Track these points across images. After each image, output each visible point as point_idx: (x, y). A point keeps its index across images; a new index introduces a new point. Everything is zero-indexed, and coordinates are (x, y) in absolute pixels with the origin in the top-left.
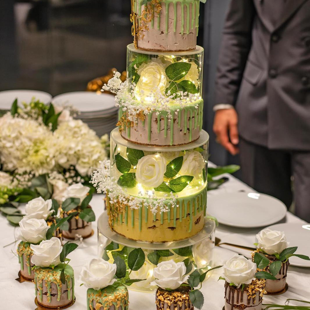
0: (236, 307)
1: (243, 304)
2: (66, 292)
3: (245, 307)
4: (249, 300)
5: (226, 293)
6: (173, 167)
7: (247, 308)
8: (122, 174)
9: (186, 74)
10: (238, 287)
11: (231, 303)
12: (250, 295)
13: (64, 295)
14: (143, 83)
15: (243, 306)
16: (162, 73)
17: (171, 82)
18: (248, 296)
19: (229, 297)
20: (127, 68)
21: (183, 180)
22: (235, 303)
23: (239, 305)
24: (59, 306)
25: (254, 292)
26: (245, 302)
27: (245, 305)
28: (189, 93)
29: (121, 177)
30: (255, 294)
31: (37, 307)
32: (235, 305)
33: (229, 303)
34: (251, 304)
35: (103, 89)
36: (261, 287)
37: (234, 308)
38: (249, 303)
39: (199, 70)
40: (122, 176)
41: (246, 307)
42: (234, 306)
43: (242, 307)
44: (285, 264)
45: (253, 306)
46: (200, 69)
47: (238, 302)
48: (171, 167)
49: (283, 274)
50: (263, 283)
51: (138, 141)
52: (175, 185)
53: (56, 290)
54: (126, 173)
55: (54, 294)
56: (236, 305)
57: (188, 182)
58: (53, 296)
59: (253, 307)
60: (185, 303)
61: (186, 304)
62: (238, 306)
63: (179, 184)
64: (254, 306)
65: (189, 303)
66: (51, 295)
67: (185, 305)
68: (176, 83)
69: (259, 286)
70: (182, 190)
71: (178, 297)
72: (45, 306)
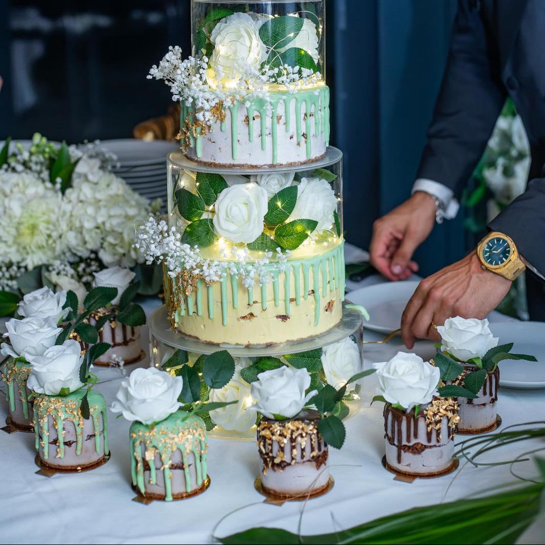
0: (406, 449)
1: (419, 443)
2: (93, 439)
3: (422, 448)
4: (429, 435)
5: (386, 425)
6: (279, 204)
7: (427, 450)
8: (190, 223)
9: (295, 37)
10: (408, 411)
11: (396, 443)
12: (430, 423)
13: (89, 443)
14: (220, 56)
15: (420, 445)
16: (253, 36)
17: (270, 52)
18: (428, 426)
19: (393, 432)
20: (192, 35)
21: (299, 228)
22: (404, 442)
23: (411, 444)
24: (79, 466)
25: (437, 417)
26: (422, 439)
27: (422, 445)
28: (302, 68)
29: (188, 229)
30: (440, 421)
31: (40, 469)
32: (404, 446)
33: (394, 445)
34: (434, 442)
35: (151, 75)
36: (449, 409)
37: (402, 451)
38: (429, 440)
39: (318, 32)
40: (189, 226)
41: (426, 447)
42: (403, 448)
43: (418, 448)
44: (493, 376)
45: (437, 445)
46: (320, 30)
47: (408, 440)
48: (277, 205)
49: (491, 394)
50: (454, 404)
51: (215, 160)
52: (284, 236)
53: (74, 433)
54: (196, 219)
55: (69, 442)
56: (406, 446)
57: (309, 232)
58: (67, 445)
59: (438, 448)
60: (311, 440)
61: (313, 443)
62: (409, 447)
63: (292, 235)
64: (439, 446)
65: (318, 441)
66: (65, 443)
67: (312, 445)
68: (279, 53)
69: (446, 408)
70: (298, 246)
71: (298, 429)
72: (54, 465)
